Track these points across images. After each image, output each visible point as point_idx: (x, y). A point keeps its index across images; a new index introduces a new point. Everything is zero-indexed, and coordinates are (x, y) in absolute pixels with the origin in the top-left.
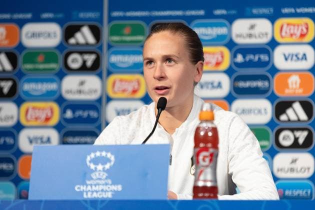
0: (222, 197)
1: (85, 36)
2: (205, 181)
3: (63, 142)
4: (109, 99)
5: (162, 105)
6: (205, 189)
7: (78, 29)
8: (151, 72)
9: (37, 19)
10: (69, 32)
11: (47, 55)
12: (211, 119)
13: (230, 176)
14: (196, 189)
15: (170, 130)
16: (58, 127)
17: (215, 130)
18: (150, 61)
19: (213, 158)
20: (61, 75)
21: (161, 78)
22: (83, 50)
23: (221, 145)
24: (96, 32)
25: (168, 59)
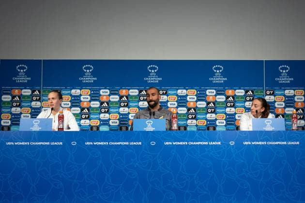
0: (65, 130)
1: (37, 92)
2: (61, 126)
3: (32, 117)
4: (43, 107)
5: (52, 109)
6: (60, 128)
7: (35, 91)
8: (49, 101)
9: (25, 89)
10: (33, 92)
11: (28, 97)
12: (62, 113)
13: (68, 125)
14: (59, 129)
15: (54, 115)
16: (30, 113)
17: (63, 115)
18: (49, 99)
19: (63, 121)
20: (31, 102)
21: (52, 103)
22: (36, 96)
23: (65, 119)
24: (39, 92)
25: (53, 98)
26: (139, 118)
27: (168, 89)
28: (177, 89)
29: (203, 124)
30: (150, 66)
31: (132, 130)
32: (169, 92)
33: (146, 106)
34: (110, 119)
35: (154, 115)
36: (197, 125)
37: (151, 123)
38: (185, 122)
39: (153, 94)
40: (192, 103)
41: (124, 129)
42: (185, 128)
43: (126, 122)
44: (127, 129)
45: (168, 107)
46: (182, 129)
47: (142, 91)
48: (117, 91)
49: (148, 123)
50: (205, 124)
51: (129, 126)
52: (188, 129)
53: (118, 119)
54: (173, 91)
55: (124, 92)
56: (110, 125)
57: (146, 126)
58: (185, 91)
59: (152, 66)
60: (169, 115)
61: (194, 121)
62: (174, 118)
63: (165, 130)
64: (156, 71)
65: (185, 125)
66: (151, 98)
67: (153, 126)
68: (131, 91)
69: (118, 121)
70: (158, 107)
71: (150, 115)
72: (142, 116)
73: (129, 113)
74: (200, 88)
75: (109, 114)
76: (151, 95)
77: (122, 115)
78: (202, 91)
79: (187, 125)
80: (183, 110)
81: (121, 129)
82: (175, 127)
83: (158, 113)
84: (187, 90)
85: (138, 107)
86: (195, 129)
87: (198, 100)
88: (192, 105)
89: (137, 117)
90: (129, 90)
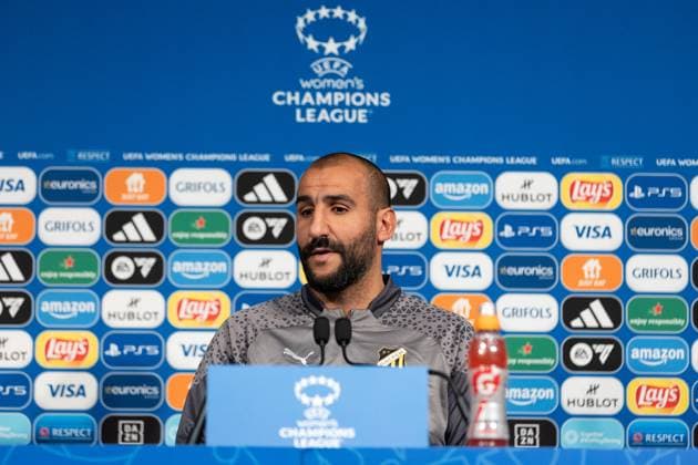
26: (245, 361)
27: (431, 169)
28: (495, 172)
29: (670, 405)
30: (310, 16)
31: (201, 439)
32: (440, 188)
33: (287, 283)
34: (35, 369)
35: (344, 339)
36: (625, 416)
37: (324, 391)
38: (548, 393)
39: (337, 204)
40: (592, 266)
41: (131, 432)
42: (548, 435)
43: (144, 390)
44: (152, 432)
45: (431, 291)
46: (528, 436)
47: (258, 178)
48: (90, 176)
49: (311, 391)
50: (681, 408)
51: (167, 412)
52: (569, 436)
53: (96, 371)
54: (464, 180)
55: (133, 186)
56: (34, 411)
57: (296, 414)
58: (544, 183)
59: (324, 12)
60: (448, 338)
61: (609, 387)
62: (488, 360)
63: (423, 443)
64: (350, 44)
65: (544, 414)
66: (317, 229)
67: (339, 413)
68: (180, 176)
69: (91, 385)
70: (373, 287)
71: (321, 339)
72: (264, 348)
73: (167, 329)
74: (650, 165)
75: (35, 331)
76: (320, 208)
77: (122, 338)
78: (661, 183)
79: (562, 416)
80: (534, 313)
81: (110, 432)
82: (488, 420)
83: (373, 323)
84: (559, 173)
85: (232, 289)
86: (613, 438)
87: (635, 244)
88: (590, 277)
89: (231, 351)
90: (169, 168)
